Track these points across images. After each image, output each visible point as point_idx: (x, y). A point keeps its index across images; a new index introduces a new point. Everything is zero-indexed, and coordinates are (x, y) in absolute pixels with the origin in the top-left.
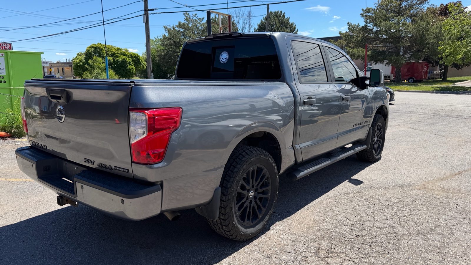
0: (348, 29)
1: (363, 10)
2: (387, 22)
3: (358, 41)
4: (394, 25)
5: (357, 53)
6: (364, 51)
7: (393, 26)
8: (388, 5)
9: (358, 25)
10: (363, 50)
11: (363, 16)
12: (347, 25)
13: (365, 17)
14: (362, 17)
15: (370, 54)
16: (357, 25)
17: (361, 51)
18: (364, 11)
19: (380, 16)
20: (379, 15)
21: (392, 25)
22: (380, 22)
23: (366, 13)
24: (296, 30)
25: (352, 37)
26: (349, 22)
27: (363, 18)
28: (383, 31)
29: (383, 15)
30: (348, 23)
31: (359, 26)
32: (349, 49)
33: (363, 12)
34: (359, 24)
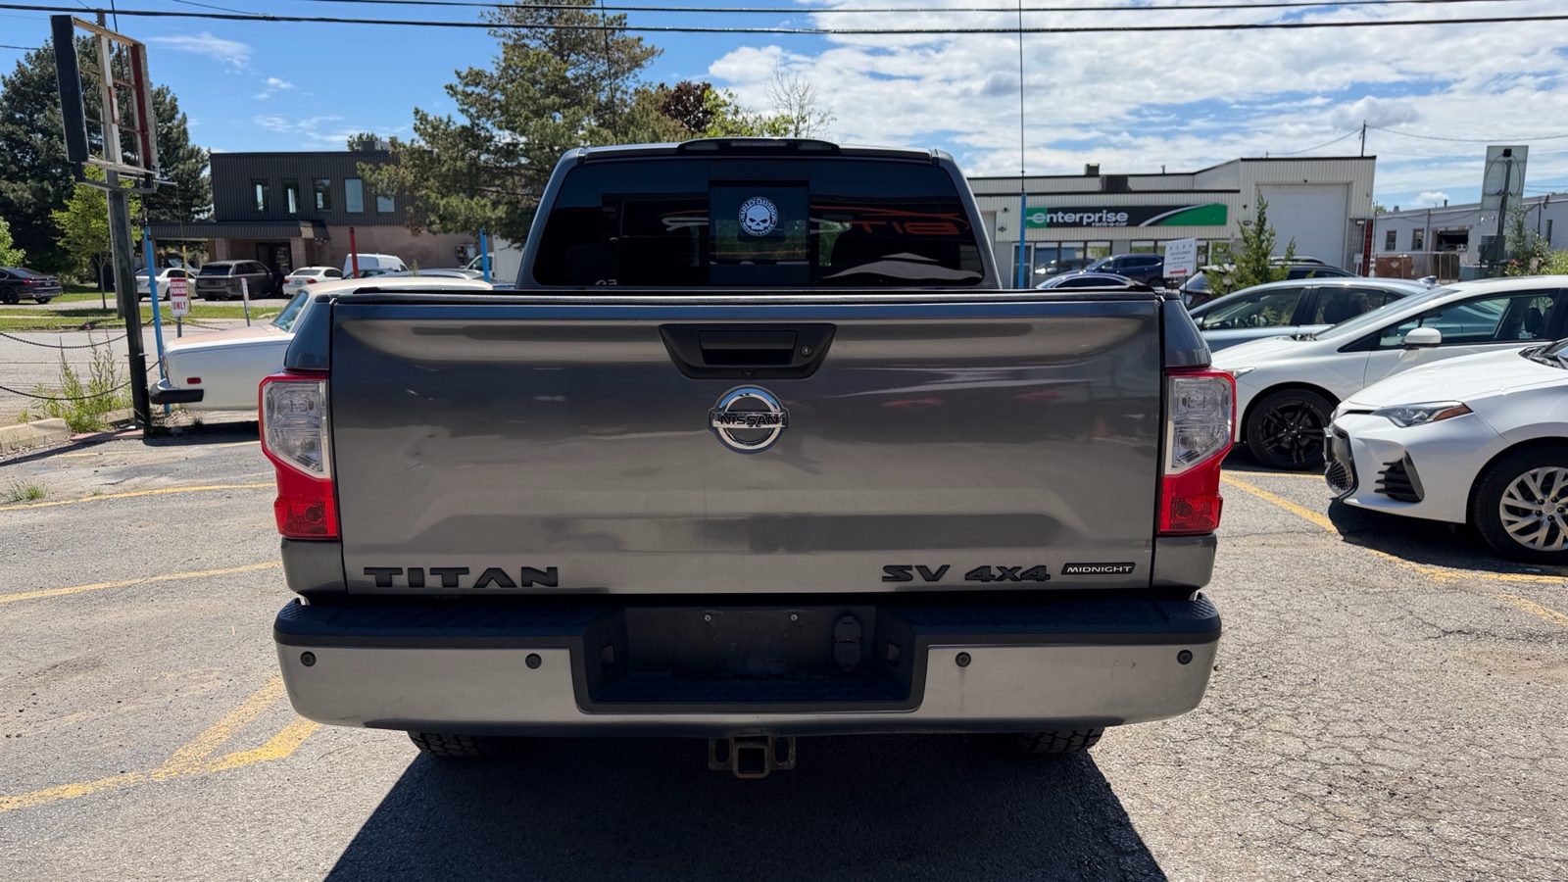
0: (415, 128)
1: (458, 74)
2: (544, 119)
3: (457, 173)
4: (567, 133)
5: (463, 211)
6: (485, 205)
7: (563, 136)
8: (536, 69)
9: (449, 121)
10: (483, 202)
11: (455, 93)
12: (413, 116)
13: (459, 97)
14: (452, 96)
15: (504, 216)
16: (445, 120)
17: (475, 206)
18: (465, 78)
19: (520, 101)
20: (517, 98)
21: (560, 132)
22: (527, 118)
23: (467, 84)
24: (179, 116)
25: (436, 161)
26: (420, 109)
27: (454, 99)
28: (536, 147)
29: (530, 98)
30: (417, 112)
31: (451, 123)
32: (437, 198)
33: (459, 80)
34: (453, 119)
